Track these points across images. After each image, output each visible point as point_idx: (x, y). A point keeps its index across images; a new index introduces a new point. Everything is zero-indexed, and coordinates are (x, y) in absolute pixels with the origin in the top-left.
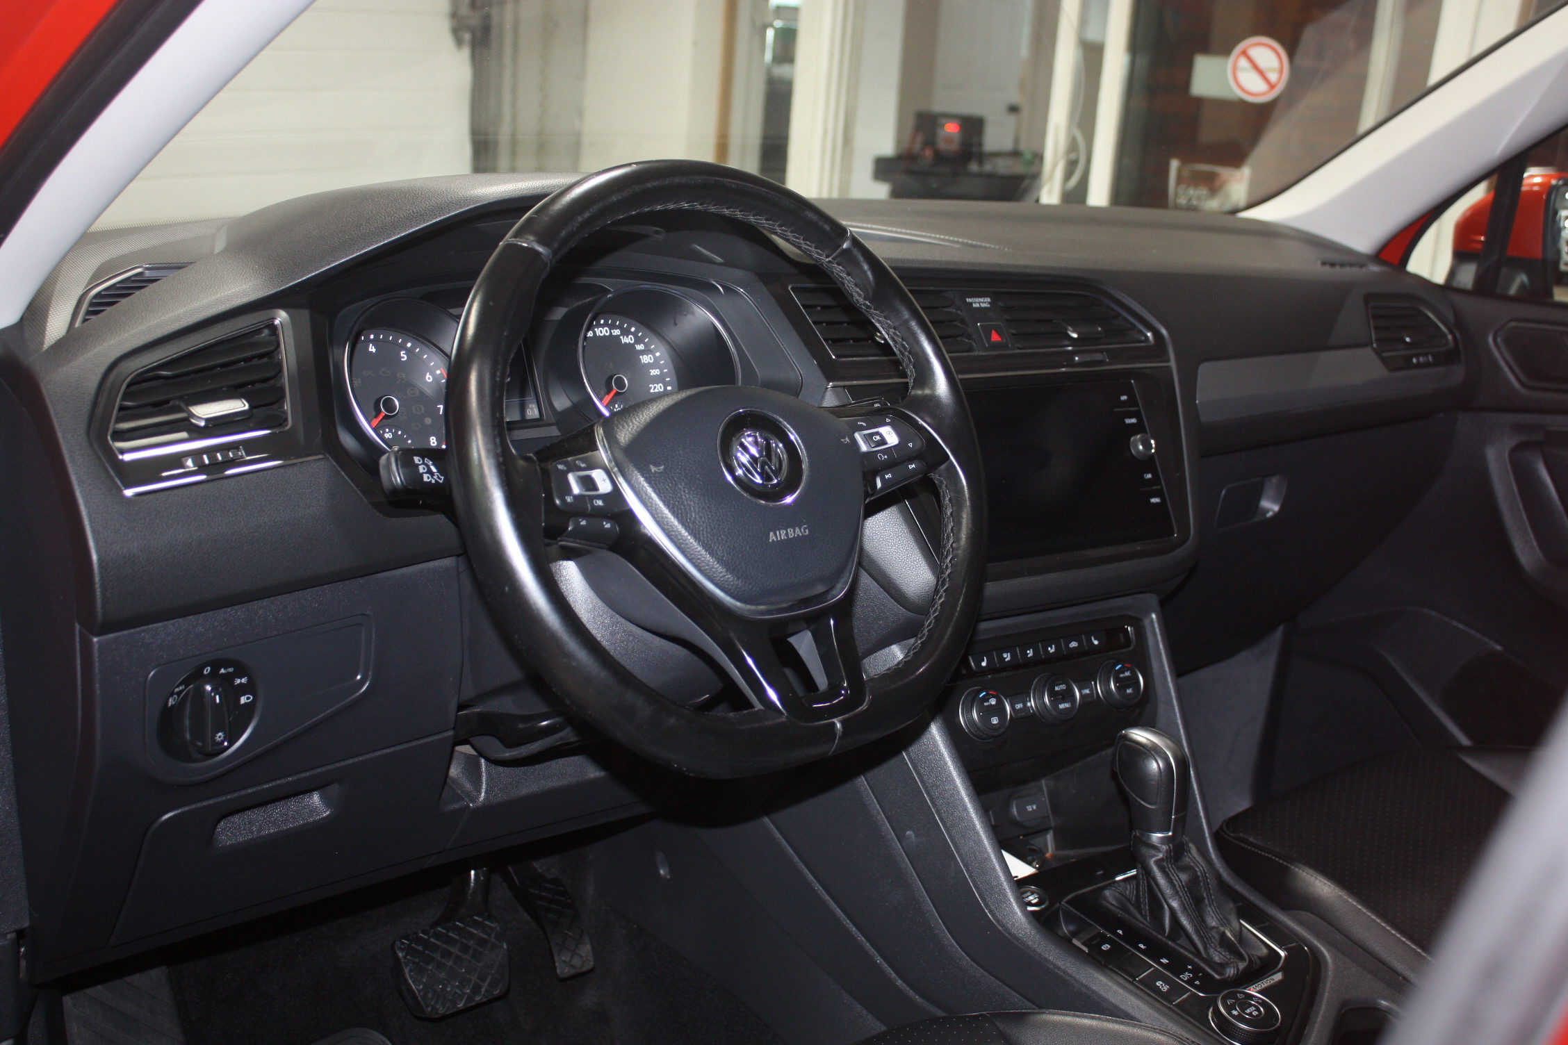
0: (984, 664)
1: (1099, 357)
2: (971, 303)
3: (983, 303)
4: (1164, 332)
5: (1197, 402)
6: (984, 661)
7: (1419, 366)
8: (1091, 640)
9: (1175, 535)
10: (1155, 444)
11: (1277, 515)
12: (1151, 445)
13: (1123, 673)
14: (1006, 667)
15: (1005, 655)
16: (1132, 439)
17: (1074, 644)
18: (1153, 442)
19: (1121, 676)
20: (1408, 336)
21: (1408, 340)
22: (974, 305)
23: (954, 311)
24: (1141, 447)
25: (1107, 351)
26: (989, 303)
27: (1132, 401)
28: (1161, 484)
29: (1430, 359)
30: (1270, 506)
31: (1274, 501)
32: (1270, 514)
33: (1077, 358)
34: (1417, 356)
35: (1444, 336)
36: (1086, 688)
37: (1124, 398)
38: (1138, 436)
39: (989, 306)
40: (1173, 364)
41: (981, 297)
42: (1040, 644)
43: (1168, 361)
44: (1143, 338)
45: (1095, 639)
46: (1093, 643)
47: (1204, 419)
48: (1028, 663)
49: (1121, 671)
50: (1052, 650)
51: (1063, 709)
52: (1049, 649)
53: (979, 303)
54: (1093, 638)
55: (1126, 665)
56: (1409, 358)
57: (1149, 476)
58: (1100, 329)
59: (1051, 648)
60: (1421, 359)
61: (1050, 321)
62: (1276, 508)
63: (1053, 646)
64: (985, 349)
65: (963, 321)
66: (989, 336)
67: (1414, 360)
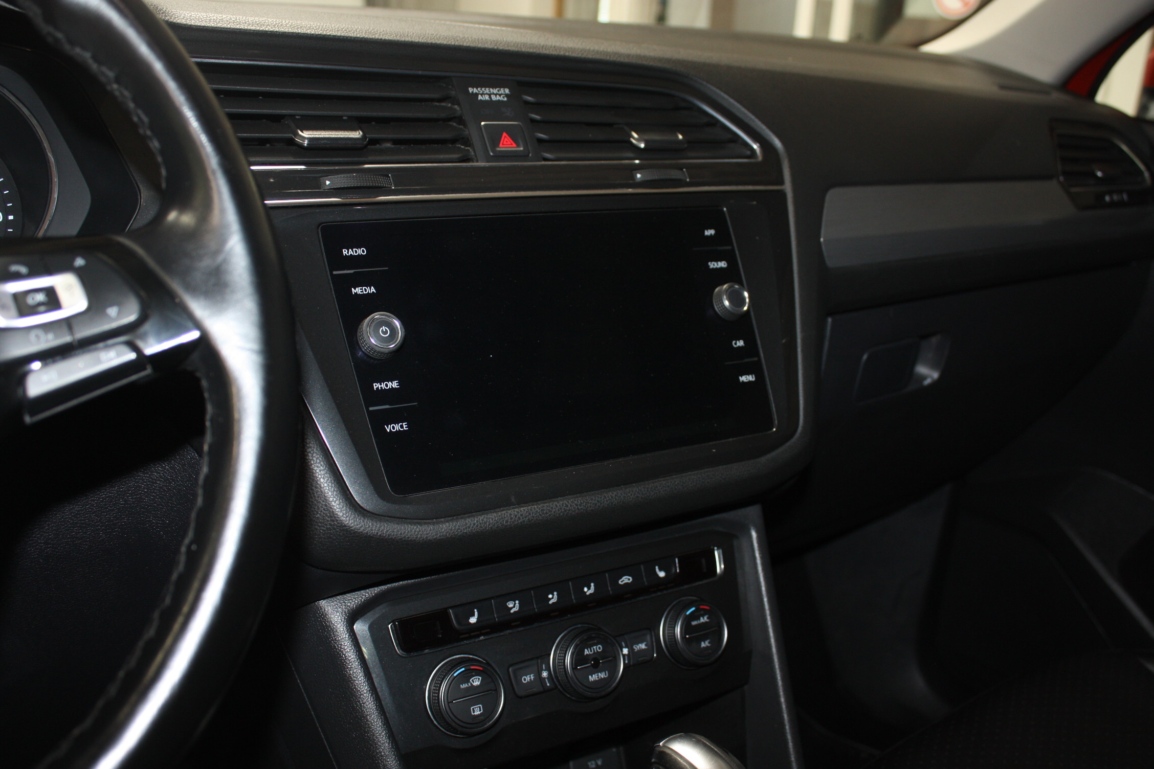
0: (473, 620)
1: (675, 174)
2: (477, 95)
3: (496, 95)
4: (777, 143)
5: (822, 240)
6: (473, 615)
7: (1112, 204)
8: (655, 569)
9: (774, 429)
10: (750, 297)
11: (935, 384)
12: (744, 299)
13: (698, 618)
14: (510, 622)
15: (510, 605)
16: (717, 289)
17: (626, 580)
18: (746, 294)
19: (694, 623)
20: (1100, 170)
21: (1099, 174)
22: (480, 97)
23: (450, 105)
24: (727, 303)
25: (689, 167)
26: (507, 95)
27: (723, 235)
28: (758, 355)
29: (1125, 197)
30: (928, 373)
31: (934, 366)
32: (928, 382)
33: (639, 176)
34: (1110, 193)
35: (1140, 172)
36: (641, 642)
37: (710, 232)
38: (725, 286)
39: (506, 99)
40: (788, 187)
41: (494, 87)
42: (570, 583)
43: (782, 182)
44: (749, 153)
45: (660, 570)
46: (657, 575)
47: (832, 262)
48: (550, 614)
49: (694, 616)
50: (589, 591)
51: (595, 681)
52: (586, 589)
53: (490, 95)
54: (657, 567)
55: (702, 607)
56: (1100, 197)
57: (741, 343)
58: (680, 137)
59: (589, 589)
60: (1115, 197)
61: (610, 125)
62: (935, 375)
63: (592, 584)
64: (488, 159)
65: (460, 120)
66: (495, 142)
67: (1107, 198)
